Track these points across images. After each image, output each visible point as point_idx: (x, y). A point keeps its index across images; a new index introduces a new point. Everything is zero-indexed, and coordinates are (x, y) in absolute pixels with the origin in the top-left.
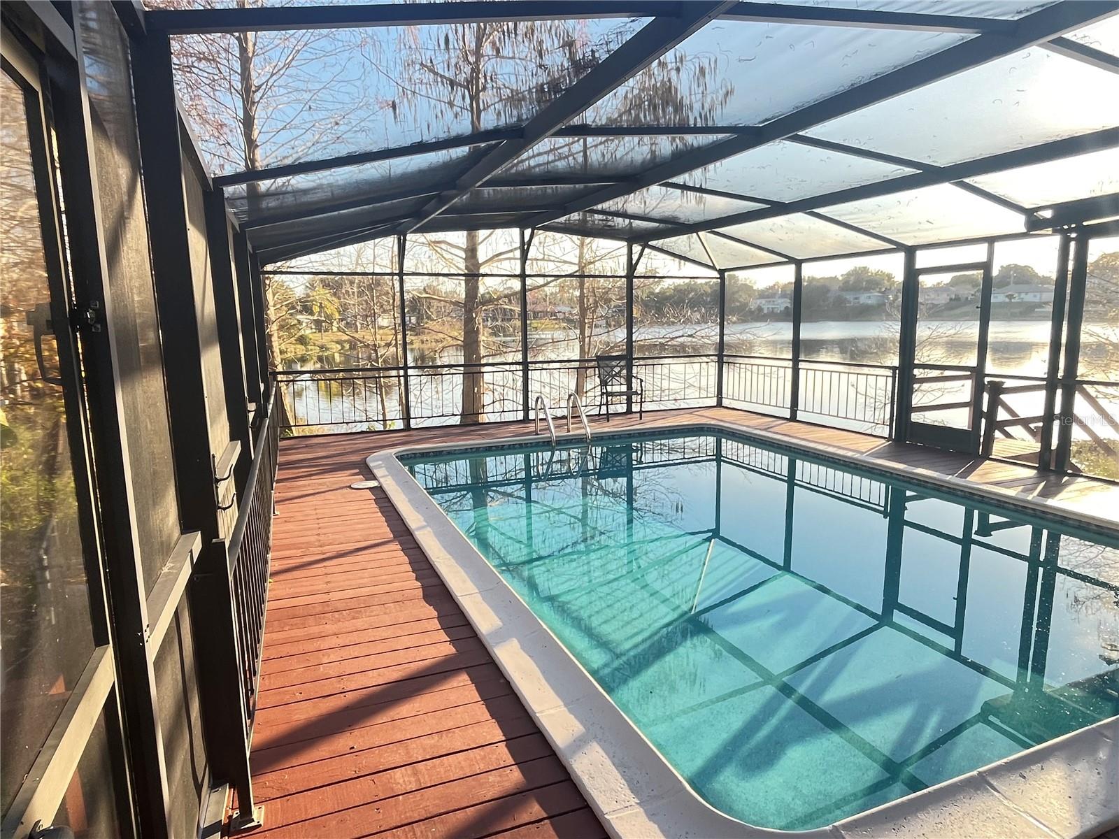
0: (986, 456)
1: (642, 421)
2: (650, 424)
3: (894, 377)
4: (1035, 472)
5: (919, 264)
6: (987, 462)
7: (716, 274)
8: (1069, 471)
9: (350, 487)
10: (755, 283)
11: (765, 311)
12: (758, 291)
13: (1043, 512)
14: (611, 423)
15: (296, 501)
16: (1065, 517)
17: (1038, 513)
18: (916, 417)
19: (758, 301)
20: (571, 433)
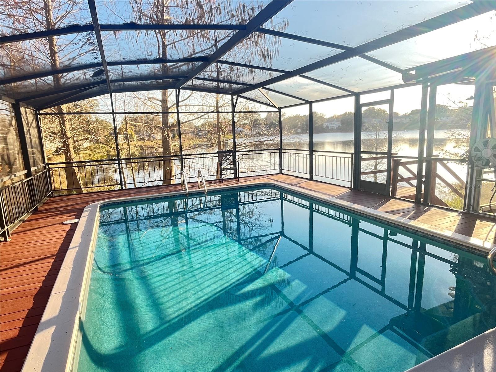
0: (393, 197)
1: (239, 182)
2: (242, 183)
3: (352, 158)
4: (413, 204)
5: (362, 102)
6: (393, 200)
7: (277, 110)
8: (430, 204)
9: (62, 224)
10: (325, 115)
11: (330, 128)
12: (327, 119)
13: (407, 228)
14: (224, 183)
15: (26, 232)
16: (417, 231)
17: (405, 228)
18: (363, 178)
19: (326, 124)
20: (200, 189)
